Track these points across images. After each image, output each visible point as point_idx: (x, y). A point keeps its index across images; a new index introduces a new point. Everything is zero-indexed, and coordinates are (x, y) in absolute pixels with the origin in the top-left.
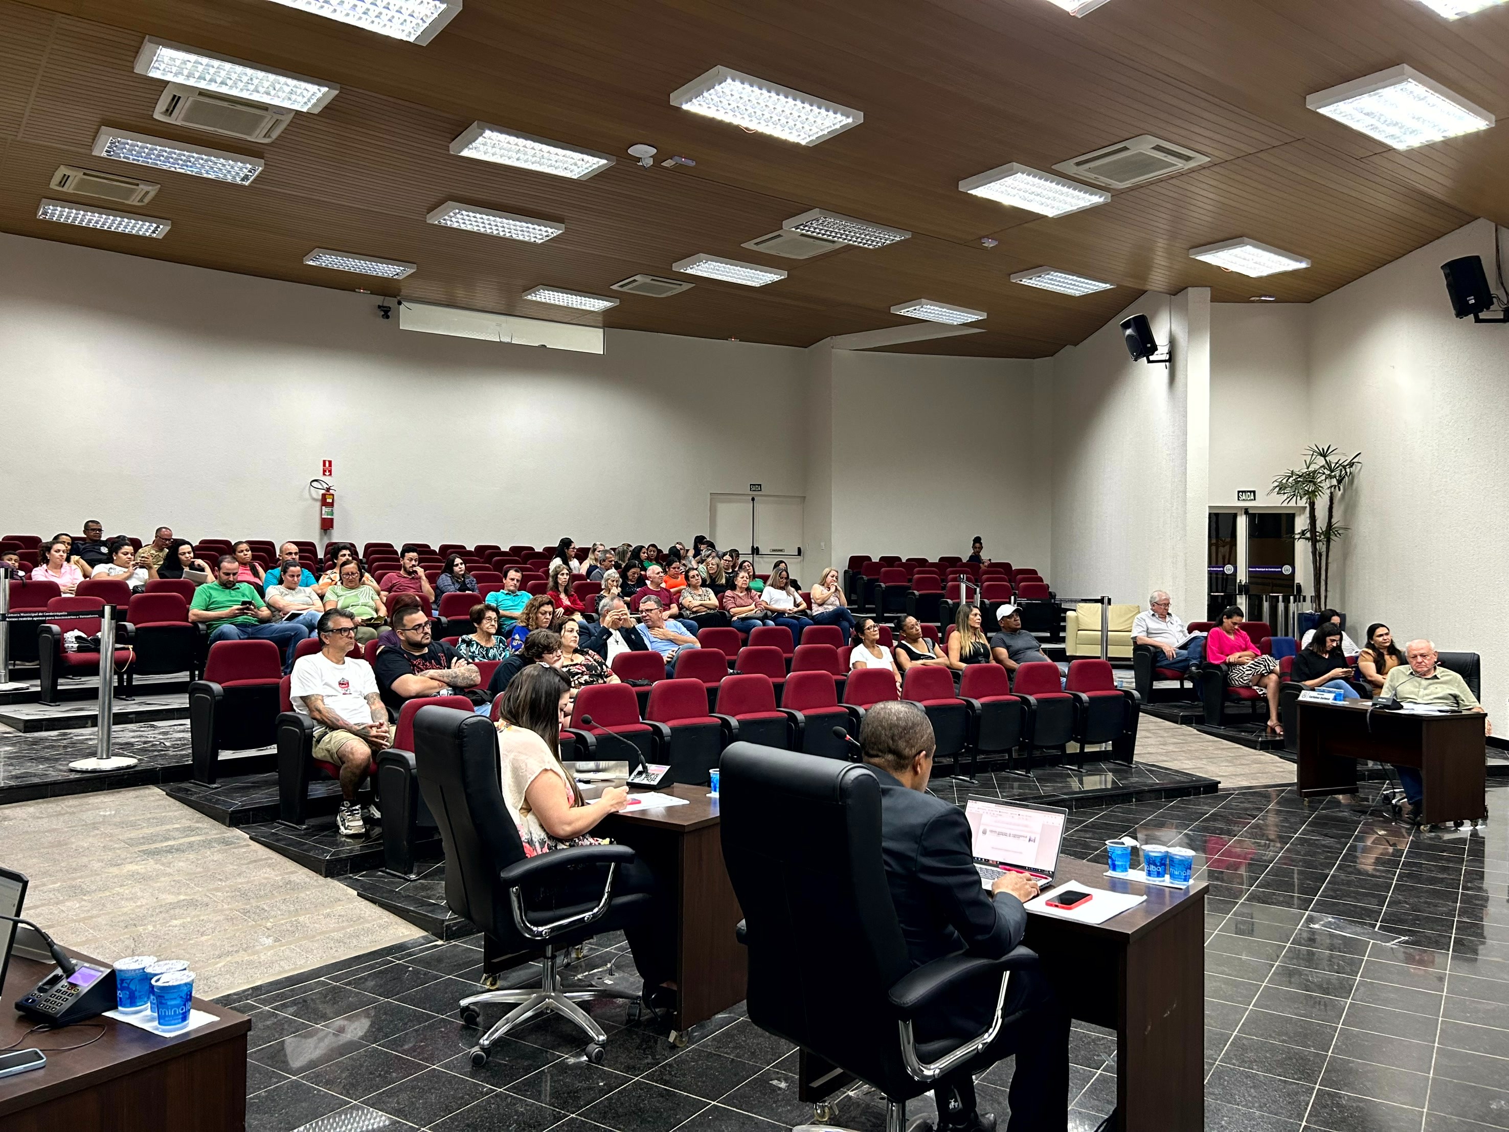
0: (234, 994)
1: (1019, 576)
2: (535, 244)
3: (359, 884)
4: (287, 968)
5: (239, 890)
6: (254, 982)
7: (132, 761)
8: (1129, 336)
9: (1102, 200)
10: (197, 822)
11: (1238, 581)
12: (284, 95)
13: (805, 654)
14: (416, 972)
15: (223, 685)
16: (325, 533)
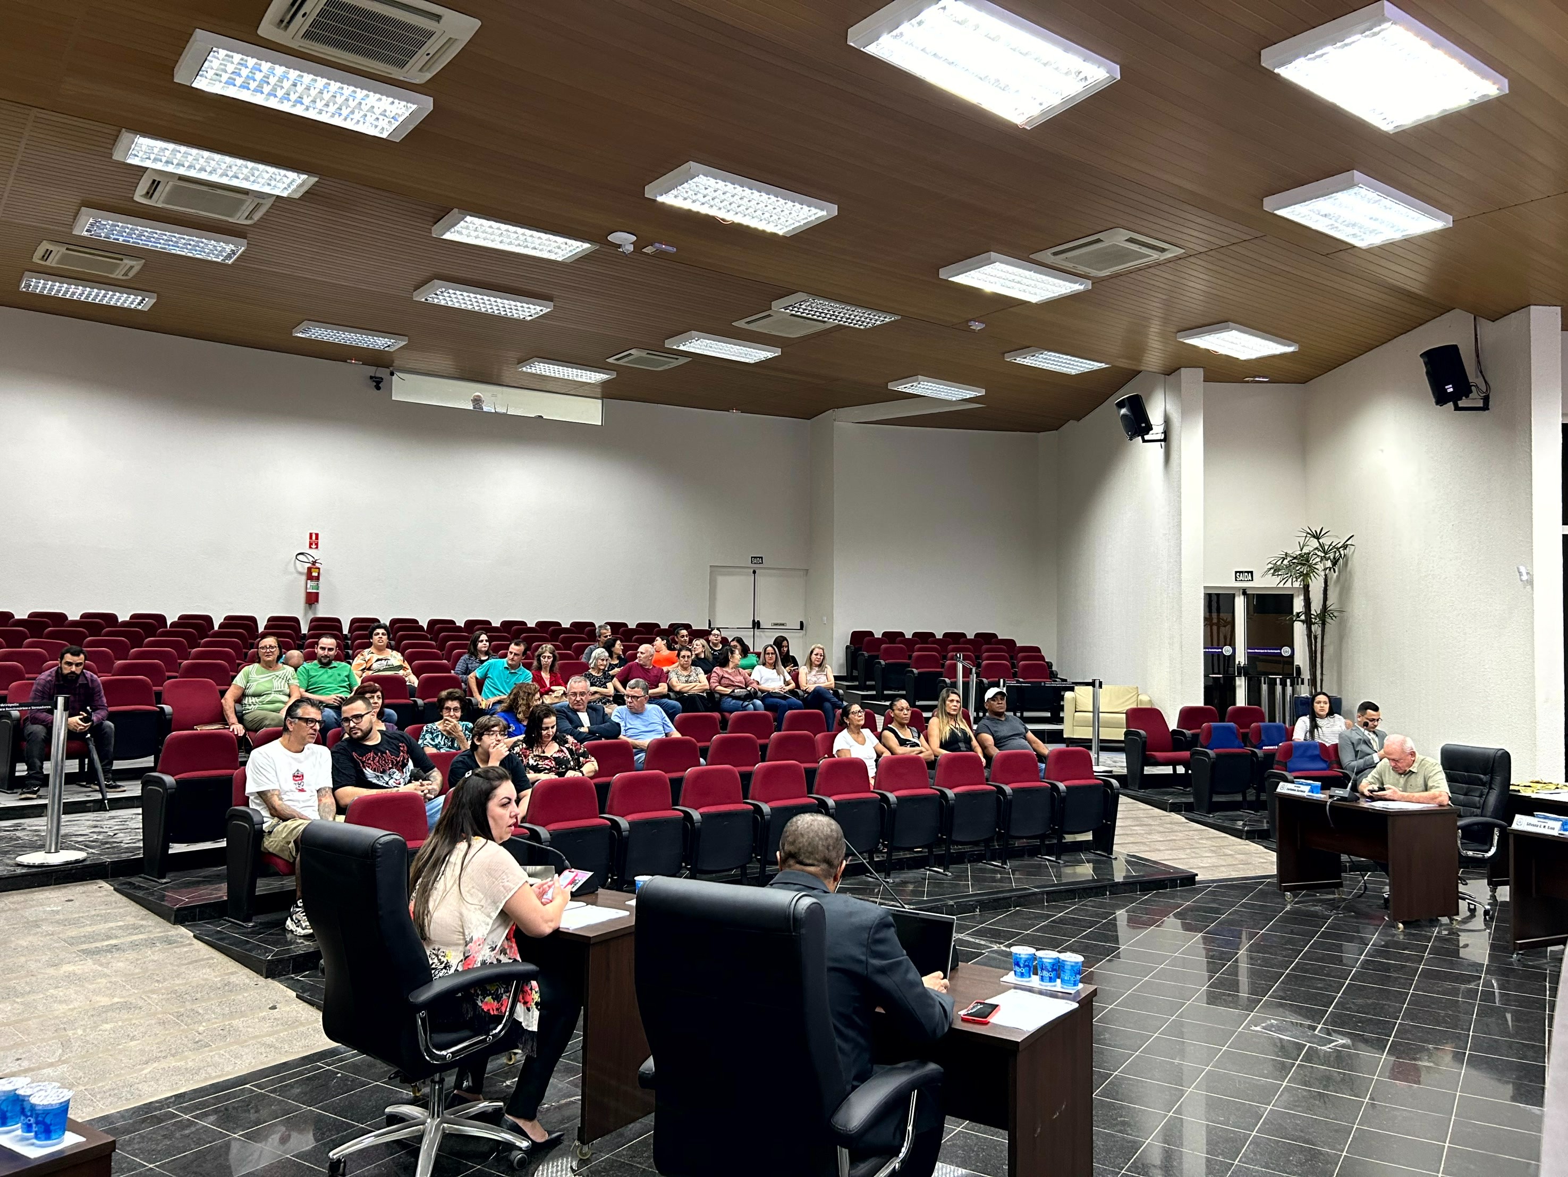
0: (157, 1102)
1: (1021, 655)
2: (524, 321)
3: (299, 985)
4: (214, 1074)
5: (175, 992)
6: (178, 1089)
7: (80, 855)
8: (1123, 415)
9: (1082, 287)
10: (142, 919)
11: (1237, 663)
12: (263, 181)
13: (781, 741)
14: (344, 1079)
15: (177, 777)
16: (310, 608)
